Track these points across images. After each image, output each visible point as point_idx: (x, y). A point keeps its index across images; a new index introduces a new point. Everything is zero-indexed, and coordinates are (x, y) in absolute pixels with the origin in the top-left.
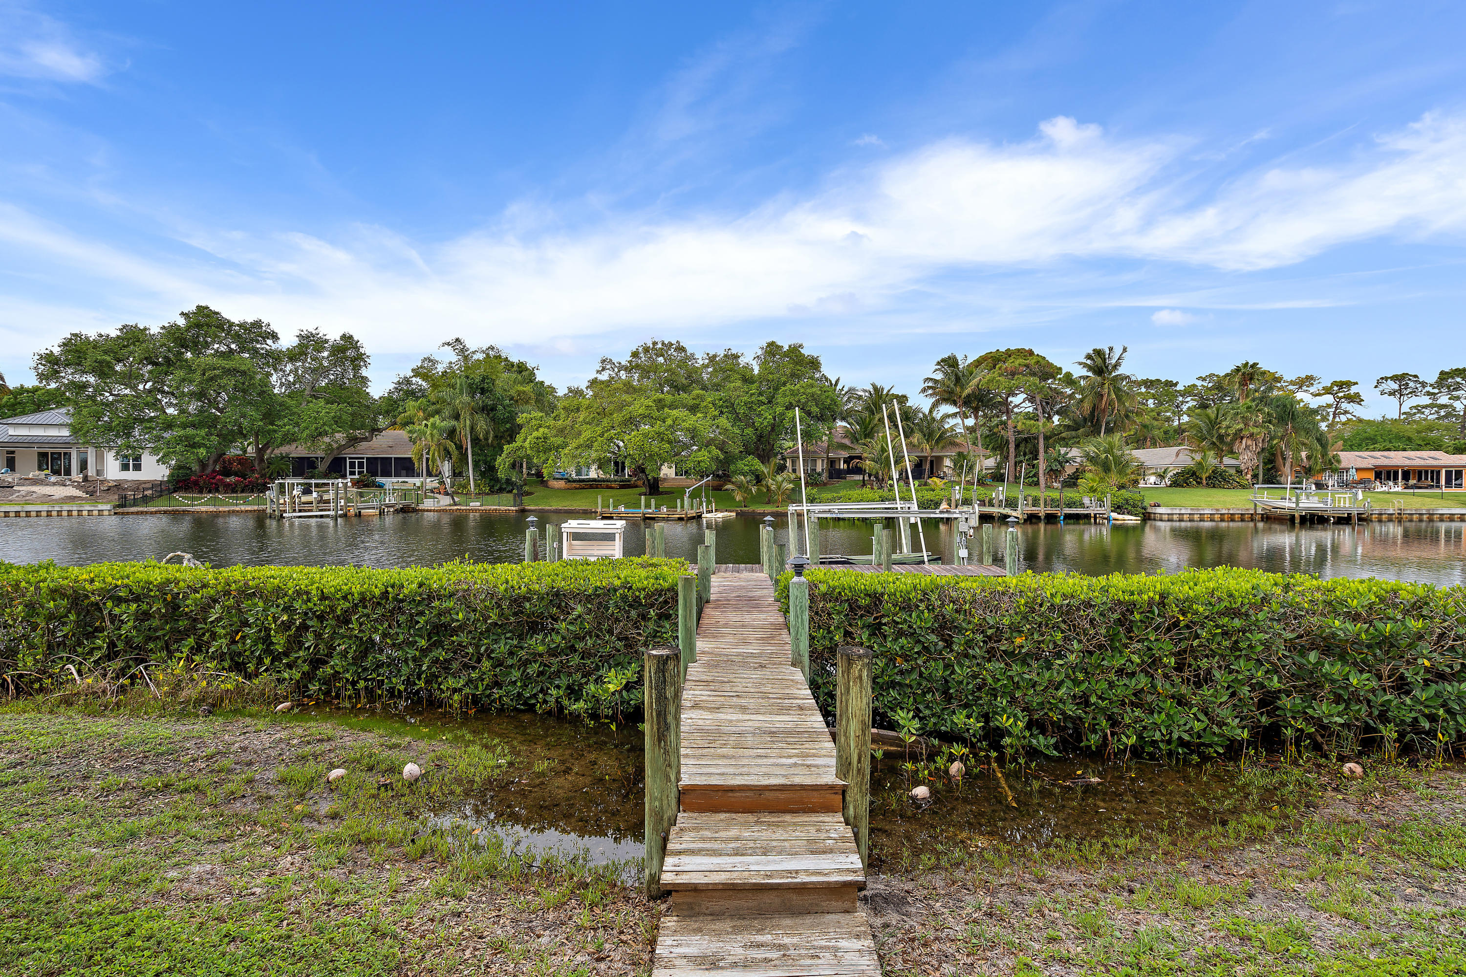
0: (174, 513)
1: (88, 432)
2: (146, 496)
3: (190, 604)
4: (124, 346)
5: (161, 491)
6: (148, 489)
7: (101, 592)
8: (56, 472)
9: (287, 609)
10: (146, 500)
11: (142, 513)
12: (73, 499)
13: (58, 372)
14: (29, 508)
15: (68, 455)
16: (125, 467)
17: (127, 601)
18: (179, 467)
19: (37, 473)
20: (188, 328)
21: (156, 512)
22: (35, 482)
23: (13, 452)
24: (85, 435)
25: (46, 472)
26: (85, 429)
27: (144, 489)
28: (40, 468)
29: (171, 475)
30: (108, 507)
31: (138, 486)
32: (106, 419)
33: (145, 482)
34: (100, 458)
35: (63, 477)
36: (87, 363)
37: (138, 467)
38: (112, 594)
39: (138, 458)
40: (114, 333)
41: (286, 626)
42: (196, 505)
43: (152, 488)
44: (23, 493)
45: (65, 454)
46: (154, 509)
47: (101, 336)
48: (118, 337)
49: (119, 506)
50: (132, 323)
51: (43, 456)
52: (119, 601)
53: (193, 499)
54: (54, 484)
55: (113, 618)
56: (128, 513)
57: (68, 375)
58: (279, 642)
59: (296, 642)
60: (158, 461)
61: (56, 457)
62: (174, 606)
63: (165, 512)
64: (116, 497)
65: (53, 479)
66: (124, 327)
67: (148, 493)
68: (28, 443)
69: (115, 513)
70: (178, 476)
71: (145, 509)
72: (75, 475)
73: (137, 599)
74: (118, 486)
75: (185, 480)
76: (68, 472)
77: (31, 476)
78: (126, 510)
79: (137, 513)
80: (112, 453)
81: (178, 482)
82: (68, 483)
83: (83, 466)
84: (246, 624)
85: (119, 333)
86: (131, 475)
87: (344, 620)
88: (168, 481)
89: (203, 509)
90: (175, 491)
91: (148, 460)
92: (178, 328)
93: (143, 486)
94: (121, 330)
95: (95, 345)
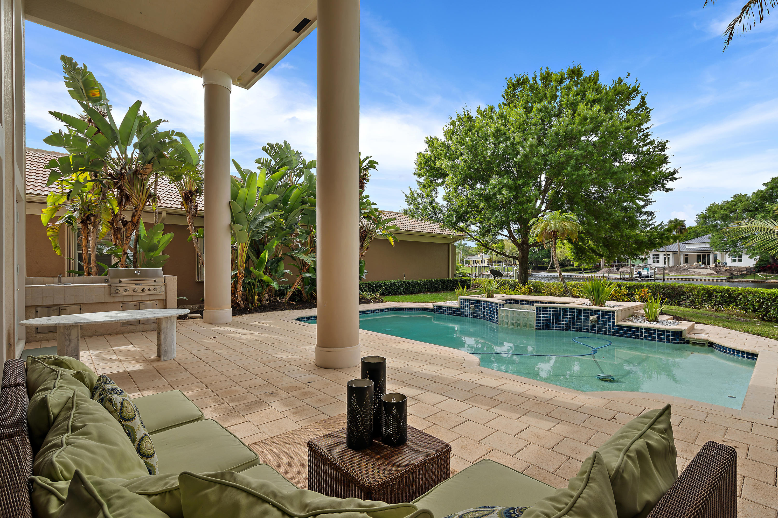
0: (757, 282)
1: (717, 246)
2: (743, 274)
3: (734, 295)
4: (735, 205)
5: (751, 272)
6: (744, 271)
7: (713, 290)
8: (704, 263)
9: (759, 297)
10: (743, 276)
11: (740, 281)
12: (711, 274)
13: (706, 221)
14: (693, 277)
15: (709, 255)
16: (734, 261)
17: (719, 293)
18: (761, 260)
19: (697, 263)
20: (767, 190)
21: (747, 282)
22: (696, 267)
23: (687, 255)
24: (716, 247)
25: (700, 263)
26: (716, 244)
27: (742, 271)
28: (698, 262)
29: (757, 264)
30: (724, 278)
31: (740, 269)
32: (725, 239)
33: (743, 268)
34: (722, 257)
35: (707, 265)
36: (717, 216)
37: (740, 261)
38: (715, 290)
39: (741, 256)
40: (730, 199)
41: (758, 302)
42: (768, 279)
43: (746, 270)
44: (691, 272)
45: (708, 255)
46: (746, 280)
47: (724, 202)
48: (732, 201)
49: (730, 278)
50: (738, 193)
51: (699, 256)
52: (717, 292)
53: (767, 276)
54: (703, 268)
55: (716, 296)
56: (734, 281)
57: (710, 222)
58: (756, 305)
59: (760, 306)
60: (749, 257)
61: (704, 256)
62: (730, 295)
63: (752, 282)
64: (729, 274)
65: (703, 266)
66: (735, 196)
67: (745, 272)
68: (693, 252)
69: (728, 281)
70: (760, 265)
71: (742, 280)
72: (712, 265)
73: (721, 292)
74: (730, 269)
75: (764, 267)
76: (709, 263)
77: (694, 265)
78: (733, 280)
79: (738, 281)
80: (727, 255)
81: (760, 267)
82: (709, 268)
83: (715, 259)
84: (748, 301)
85: (732, 199)
86: (737, 264)
87: (774, 300)
88: (755, 267)
89: (772, 281)
90: (758, 272)
91: (745, 258)
92: (762, 191)
93: (742, 269)
94: (733, 197)
95: (721, 207)
